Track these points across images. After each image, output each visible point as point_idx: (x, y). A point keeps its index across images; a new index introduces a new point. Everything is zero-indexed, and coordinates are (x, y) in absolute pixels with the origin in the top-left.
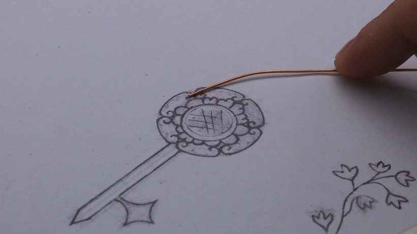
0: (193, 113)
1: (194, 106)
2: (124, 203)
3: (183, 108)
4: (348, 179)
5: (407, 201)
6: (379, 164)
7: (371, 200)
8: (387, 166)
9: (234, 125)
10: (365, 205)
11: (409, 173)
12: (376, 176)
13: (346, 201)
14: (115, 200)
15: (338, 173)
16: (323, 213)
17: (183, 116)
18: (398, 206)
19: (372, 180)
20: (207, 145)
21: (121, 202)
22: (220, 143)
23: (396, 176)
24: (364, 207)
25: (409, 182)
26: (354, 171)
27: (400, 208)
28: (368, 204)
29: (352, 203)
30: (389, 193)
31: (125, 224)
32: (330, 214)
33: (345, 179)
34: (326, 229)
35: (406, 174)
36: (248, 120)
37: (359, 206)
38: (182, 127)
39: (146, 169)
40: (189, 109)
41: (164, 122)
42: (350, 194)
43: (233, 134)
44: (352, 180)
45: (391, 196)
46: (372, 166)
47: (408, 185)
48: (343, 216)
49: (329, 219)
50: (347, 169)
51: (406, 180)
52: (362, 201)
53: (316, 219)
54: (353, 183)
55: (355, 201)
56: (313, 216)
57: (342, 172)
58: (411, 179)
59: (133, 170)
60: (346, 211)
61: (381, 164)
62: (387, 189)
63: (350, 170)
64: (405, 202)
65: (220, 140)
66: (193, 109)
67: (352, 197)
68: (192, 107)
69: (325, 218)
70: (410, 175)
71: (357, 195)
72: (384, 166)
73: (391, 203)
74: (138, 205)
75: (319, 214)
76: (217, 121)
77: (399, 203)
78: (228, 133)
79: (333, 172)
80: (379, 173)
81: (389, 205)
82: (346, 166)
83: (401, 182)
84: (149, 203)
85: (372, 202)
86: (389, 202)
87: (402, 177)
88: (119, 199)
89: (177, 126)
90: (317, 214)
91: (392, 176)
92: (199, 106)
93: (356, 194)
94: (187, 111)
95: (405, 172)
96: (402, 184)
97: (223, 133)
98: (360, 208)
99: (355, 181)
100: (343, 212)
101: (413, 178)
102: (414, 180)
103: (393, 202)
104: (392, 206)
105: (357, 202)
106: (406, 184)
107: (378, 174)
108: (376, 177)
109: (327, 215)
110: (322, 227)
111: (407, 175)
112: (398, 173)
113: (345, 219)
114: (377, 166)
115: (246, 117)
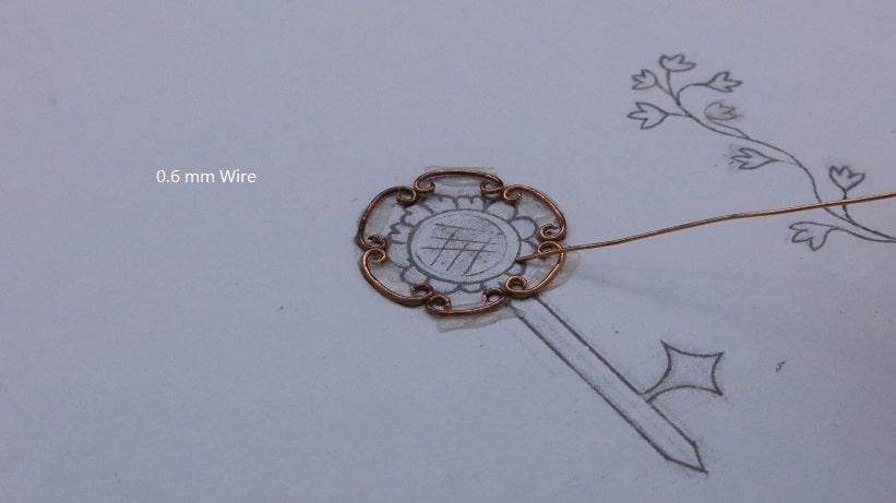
0: (427, 262)
1: (406, 258)
2: (658, 389)
3: (407, 274)
4: (665, 117)
5: (727, 73)
6: (636, 80)
7: (717, 105)
9: (485, 216)
10: (725, 113)
11: (664, 57)
12: (663, 89)
14: (649, 401)
15: (647, 125)
16: (738, 157)
17: (432, 277)
18: (733, 83)
19: (671, 93)
21: (658, 394)
22: (529, 242)
24: (731, 115)
25: (686, 61)
26: (646, 107)
27: (738, 83)
28: (725, 109)
30: (705, 85)
31: (718, 392)
32: (740, 150)
33: (662, 120)
34: (772, 160)
35: (665, 62)
36: (476, 197)
37: (728, 119)
38: (465, 283)
39: (573, 349)
40: (413, 263)
42: (699, 122)
43: (508, 222)
44: (667, 114)
45: (712, 85)
46: (639, 87)
47: (692, 64)
48: (747, 138)
49: (750, 153)
50: (640, 114)
51: (681, 63)
52: (716, 114)
53: (748, 166)
54: (674, 115)
55: (717, 121)
56: (741, 168)
57: (645, 119)
58: (680, 58)
59: (572, 367)
60: (739, 134)
61: (637, 77)
62: (695, 85)
63: (644, 111)
65: (520, 240)
66: (416, 259)
67: (705, 121)
69: (749, 157)
70: (671, 56)
71: (704, 116)
72: (643, 76)
73: (728, 87)
74: (669, 370)
75: (738, 161)
76: (463, 234)
77: (730, 80)
78: (506, 228)
79: (642, 128)
81: (731, 91)
82: (633, 113)
83: (683, 68)
84: (669, 355)
85: (721, 104)
86: (725, 89)
87: (673, 65)
88: (648, 396)
89: (460, 289)
90: (738, 163)
93: (700, 117)
94: (417, 267)
95: (662, 59)
96: (688, 69)
97: (501, 233)
98: (731, 119)
99: (670, 112)
100: (739, 137)
101: (679, 55)
102: (683, 55)
103: (725, 86)
104: (733, 89)
106: (690, 66)
107: (660, 87)
108: (667, 89)
109: (740, 154)
110: (765, 163)
111: (670, 60)
112: (664, 67)
113: (753, 138)
114: (641, 82)
115: (466, 197)
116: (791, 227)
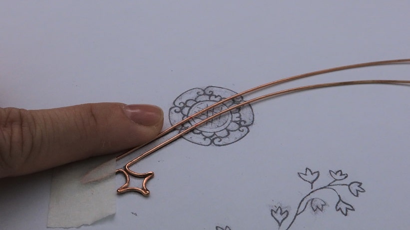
0: (199, 106)
1: (201, 100)
3: (192, 101)
4: (309, 182)
5: (353, 210)
6: (338, 172)
7: (323, 203)
8: (344, 175)
9: (229, 121)
10: (318, 207)
11: (361, 184)
12: (332, 182)
13: (302, 201)
15: (301, 175)
16: (281, 210)
17: (191, 108)
18: (345, 212)
19: (329, 185)
20: (203, 135)
22: (213, 135)
23: (349, 185)
24: (316, 209)
25: (359, 193)
26: (316, 175)
27: (346, 215)
28: (320, 207)
29: (307, 203)
30: (340, 200)
32: (287, 211)
33: (307, 181)
34: (280, 224)
35: (358, 184)
36: (241, 119)
37: (312, 207)
40: (198, 102)
41: (175, 111)
42: (307, 195)
43: (226, 129)
44: (312, 183)
45: (341, 202)
46: (332, 173)
47: (357, 196)
48: (297, 215)
49: (285, 215)
50: (310, 173)
51: (357, 191)
52: (315, 203)
53: (273, 213)
54: (312, 186)
55: (309, 203)
56: (272, 210)
57: (306, 175)
58: (361, 190)
60: (300, 210)
61: (340, 172)
62: (339, 196)
63: (312, 174)
64: (351, 210)
65: (214, 132)
67: (309, 198)
68: (200, 102)
69: (281, 214)
70: (362, 186)
72: (341, 175)
73: (340, 209)
75: (278, 209)
77: (347, 211)
78: (223, 128)
79: (298, 173)
80: (336, 180)
81: (338, 210)
82: (310, 170)
83: (352, 191)
85: (325, 205)
86: (338, 208)
87: (354, 187)
89: (184, 115)
90: (275, 209)
91: (346, 185)
92: (206, 101)
93: (312, 196)
94: (195, 104)
95: (359, 183)
96: (352, 193)
97: (218, 126)
98: (313, 209)
99: (314, 184)
100: (298, 211)
101: (363, 189)
102: (364, 191)
103: (342, 208)
104: (340, 211)
105: (311, 203)
106: (356, 194)
107: (334, 181)
108: (332, 184)
109: (284, 210)
110: (278, 221)
111: (359, 186)
112: (352, 183)
113: (297, 217)
114: (336, 174)
115: (240, 116)
116: (227, 227)
